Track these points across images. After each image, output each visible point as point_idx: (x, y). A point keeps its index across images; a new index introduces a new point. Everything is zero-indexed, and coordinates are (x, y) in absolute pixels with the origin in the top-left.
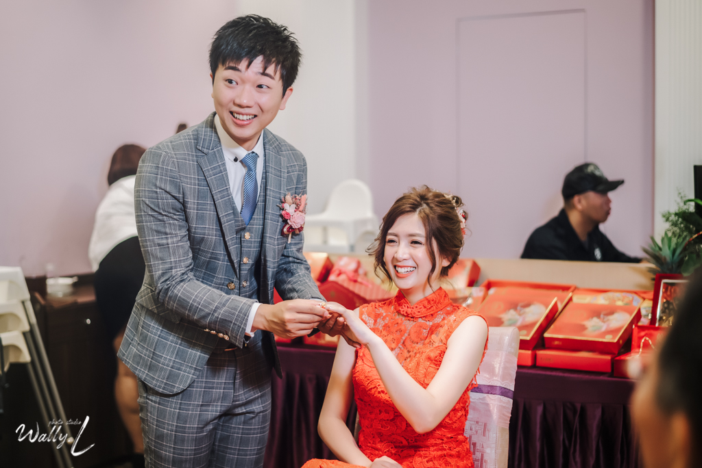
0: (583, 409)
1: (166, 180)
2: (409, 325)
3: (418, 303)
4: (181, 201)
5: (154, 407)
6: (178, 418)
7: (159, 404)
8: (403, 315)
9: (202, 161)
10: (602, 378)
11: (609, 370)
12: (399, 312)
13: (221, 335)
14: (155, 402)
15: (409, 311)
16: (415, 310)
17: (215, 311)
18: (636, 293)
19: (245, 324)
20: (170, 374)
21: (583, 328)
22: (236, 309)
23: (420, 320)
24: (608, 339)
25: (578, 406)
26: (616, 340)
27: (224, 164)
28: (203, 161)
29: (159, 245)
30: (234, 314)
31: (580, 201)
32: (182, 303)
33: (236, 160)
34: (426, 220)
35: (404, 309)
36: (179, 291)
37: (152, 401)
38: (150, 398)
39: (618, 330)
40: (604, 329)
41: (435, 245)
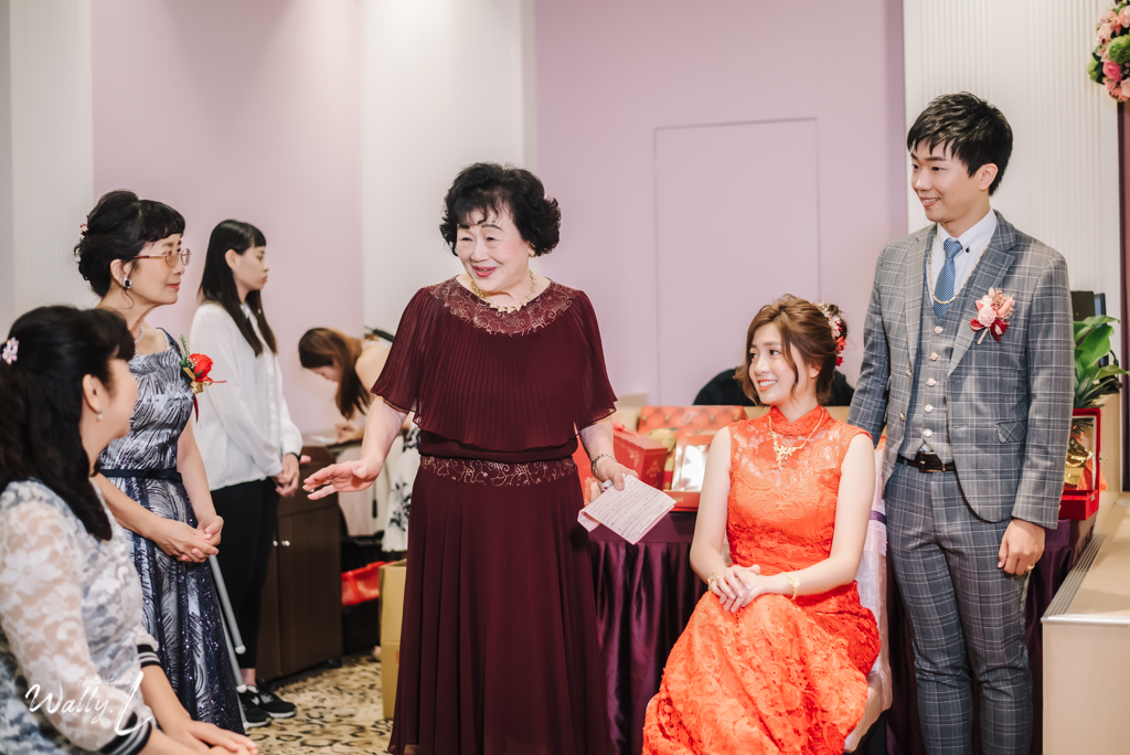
2: (788, 443)
23: (800, 438)
41: (795, 353)
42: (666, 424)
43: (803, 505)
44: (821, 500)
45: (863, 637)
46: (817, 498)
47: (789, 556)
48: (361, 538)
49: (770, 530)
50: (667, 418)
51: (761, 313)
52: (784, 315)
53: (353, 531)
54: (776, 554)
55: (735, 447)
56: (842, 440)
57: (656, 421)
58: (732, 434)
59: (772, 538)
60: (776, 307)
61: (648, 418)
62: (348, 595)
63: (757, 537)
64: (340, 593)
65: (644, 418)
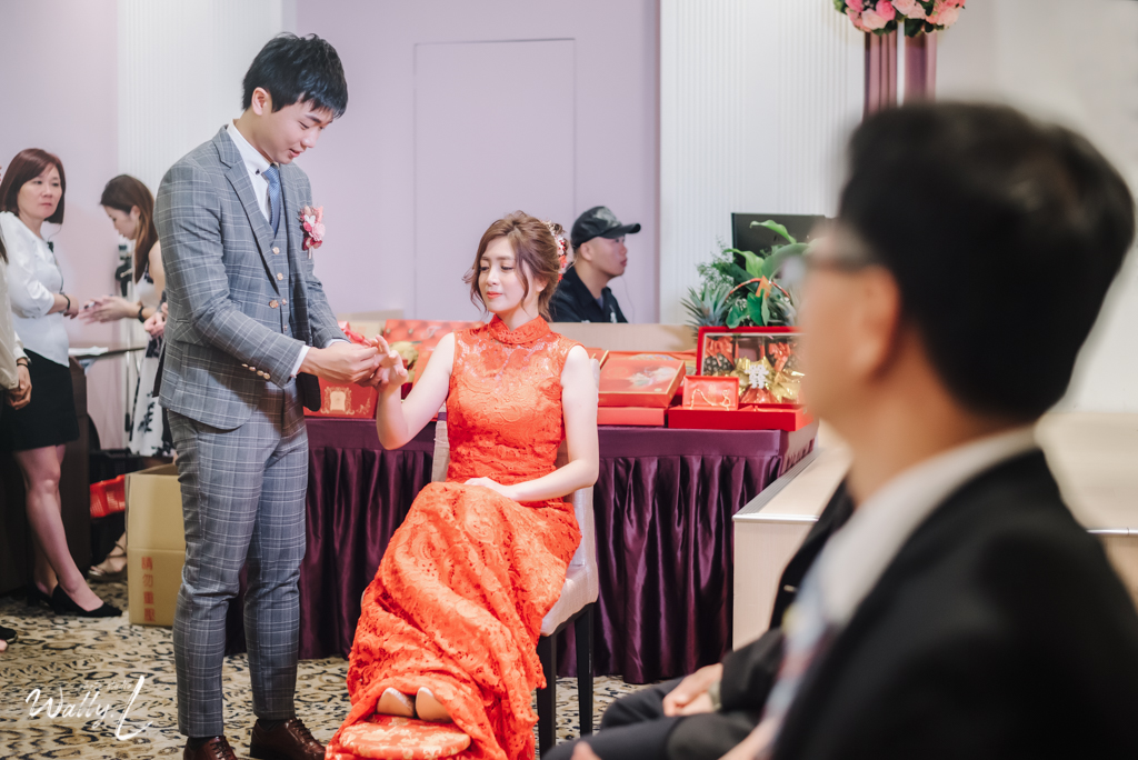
0: (638, 464)
1: (202, 195)
2: (508, 351)
3: (518, 329)
4: (219, 215)
5: (209, 448)
6: (238, 455)
7: (215, 443)
8: (501, 342)
9: (228, 174)
10: (657, 429)
11: (662, 423)
12: (496, 339)
13: (260, 373)
14: (210, 442)
15: (509, 337)
16: (515, 337)
17: (262, 346)
18: (668, 354)
19: (293, 365)
20: (229, 408)
21: (629, 383)
22: (285, 348)
23: (519, 347)
24: (658, 391)
25: (632, 461)
26: (666, 393)
27: (248, 177)
28: (230, 174)
29: (195, 265)
30: (282, 353)
31: (588, 250)
32: (227, 334)
33: (258, 172)
34: (517, 245)
35: (502, 335)
36: (225, 318)
37: (205, 441)
38: (204, 437)
39: (666, 383)
40: (651, 383)
41: (527, 269)
42: (409, 337)
43: (520, 409)
44: (538, 404)
45: (565, 528)
46: (533, 402)
47: (503, 456)
48: (113, 451)
49: (487, 433)
50: (410, 332)
51: (494, 226)
52: (517, 230)
53: (105, 444)
54: (492, 454)
55: (459, 352)
56: (560, 349)
57: (399, 334)
58: (457, 339)
59: (489, 439)
60: (509, 222)
61: (392, 330)
62: (97, 508)
63: (476, 437)
64: (88, 505)
65: (388, 331)
